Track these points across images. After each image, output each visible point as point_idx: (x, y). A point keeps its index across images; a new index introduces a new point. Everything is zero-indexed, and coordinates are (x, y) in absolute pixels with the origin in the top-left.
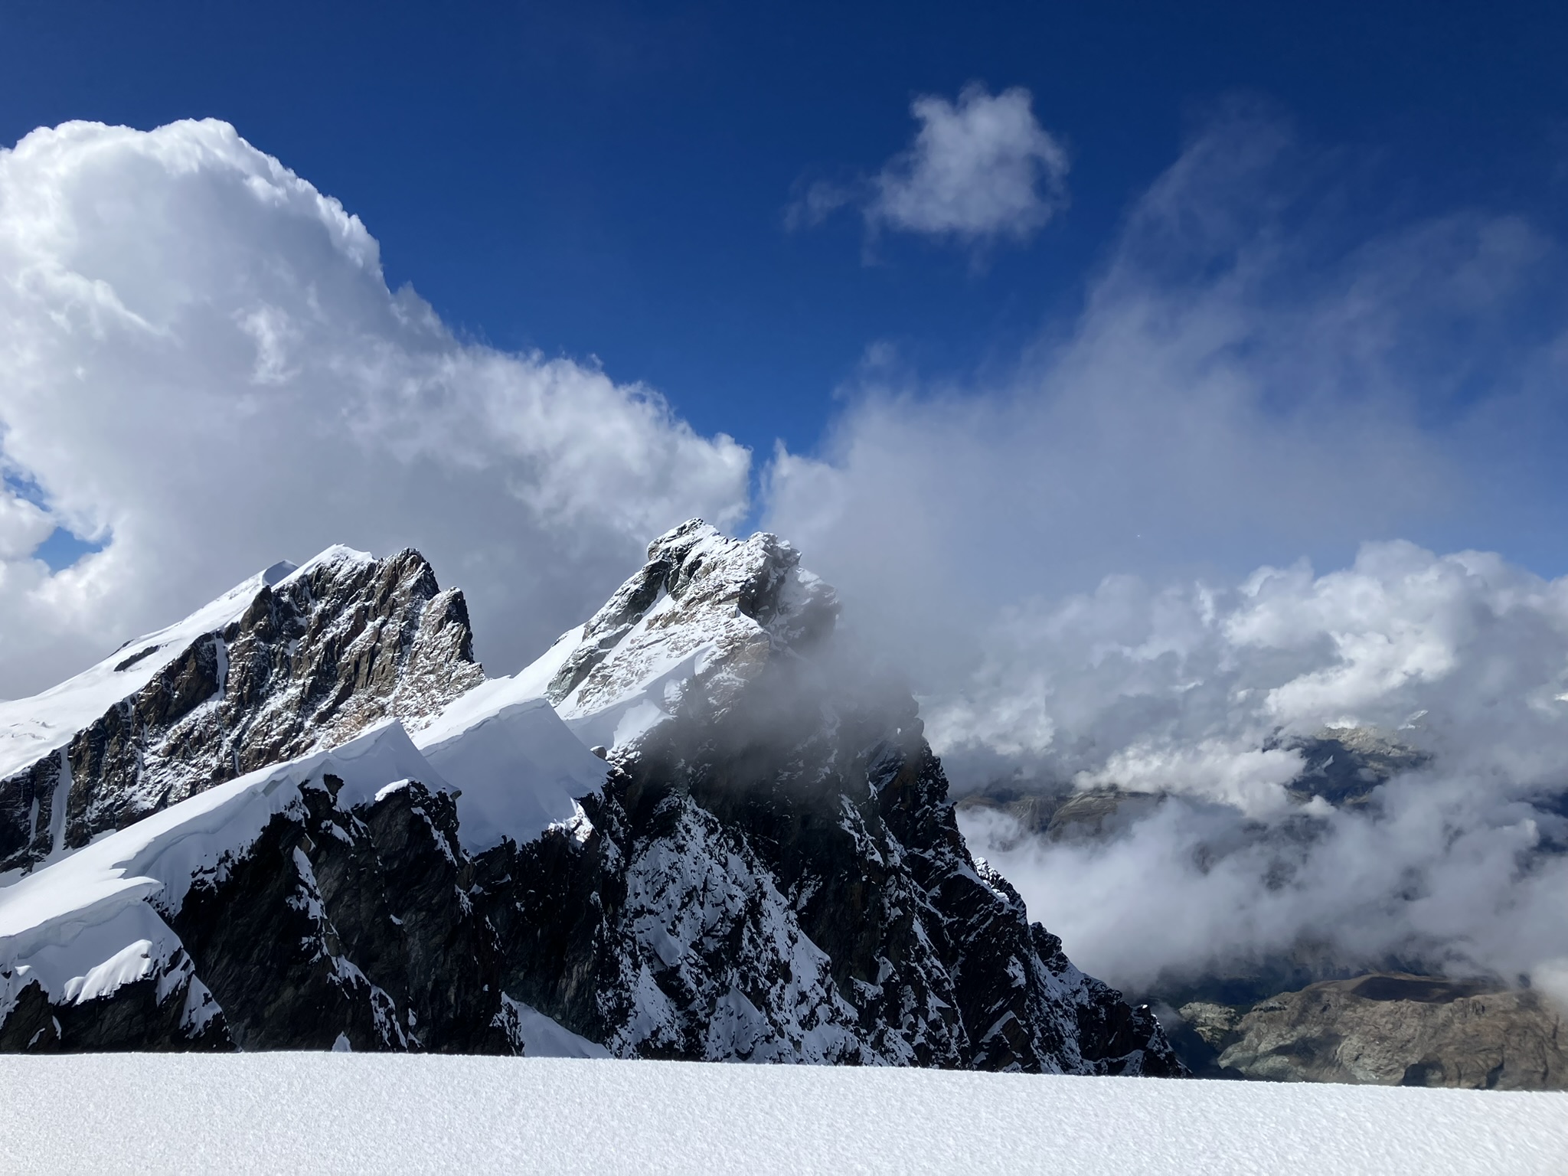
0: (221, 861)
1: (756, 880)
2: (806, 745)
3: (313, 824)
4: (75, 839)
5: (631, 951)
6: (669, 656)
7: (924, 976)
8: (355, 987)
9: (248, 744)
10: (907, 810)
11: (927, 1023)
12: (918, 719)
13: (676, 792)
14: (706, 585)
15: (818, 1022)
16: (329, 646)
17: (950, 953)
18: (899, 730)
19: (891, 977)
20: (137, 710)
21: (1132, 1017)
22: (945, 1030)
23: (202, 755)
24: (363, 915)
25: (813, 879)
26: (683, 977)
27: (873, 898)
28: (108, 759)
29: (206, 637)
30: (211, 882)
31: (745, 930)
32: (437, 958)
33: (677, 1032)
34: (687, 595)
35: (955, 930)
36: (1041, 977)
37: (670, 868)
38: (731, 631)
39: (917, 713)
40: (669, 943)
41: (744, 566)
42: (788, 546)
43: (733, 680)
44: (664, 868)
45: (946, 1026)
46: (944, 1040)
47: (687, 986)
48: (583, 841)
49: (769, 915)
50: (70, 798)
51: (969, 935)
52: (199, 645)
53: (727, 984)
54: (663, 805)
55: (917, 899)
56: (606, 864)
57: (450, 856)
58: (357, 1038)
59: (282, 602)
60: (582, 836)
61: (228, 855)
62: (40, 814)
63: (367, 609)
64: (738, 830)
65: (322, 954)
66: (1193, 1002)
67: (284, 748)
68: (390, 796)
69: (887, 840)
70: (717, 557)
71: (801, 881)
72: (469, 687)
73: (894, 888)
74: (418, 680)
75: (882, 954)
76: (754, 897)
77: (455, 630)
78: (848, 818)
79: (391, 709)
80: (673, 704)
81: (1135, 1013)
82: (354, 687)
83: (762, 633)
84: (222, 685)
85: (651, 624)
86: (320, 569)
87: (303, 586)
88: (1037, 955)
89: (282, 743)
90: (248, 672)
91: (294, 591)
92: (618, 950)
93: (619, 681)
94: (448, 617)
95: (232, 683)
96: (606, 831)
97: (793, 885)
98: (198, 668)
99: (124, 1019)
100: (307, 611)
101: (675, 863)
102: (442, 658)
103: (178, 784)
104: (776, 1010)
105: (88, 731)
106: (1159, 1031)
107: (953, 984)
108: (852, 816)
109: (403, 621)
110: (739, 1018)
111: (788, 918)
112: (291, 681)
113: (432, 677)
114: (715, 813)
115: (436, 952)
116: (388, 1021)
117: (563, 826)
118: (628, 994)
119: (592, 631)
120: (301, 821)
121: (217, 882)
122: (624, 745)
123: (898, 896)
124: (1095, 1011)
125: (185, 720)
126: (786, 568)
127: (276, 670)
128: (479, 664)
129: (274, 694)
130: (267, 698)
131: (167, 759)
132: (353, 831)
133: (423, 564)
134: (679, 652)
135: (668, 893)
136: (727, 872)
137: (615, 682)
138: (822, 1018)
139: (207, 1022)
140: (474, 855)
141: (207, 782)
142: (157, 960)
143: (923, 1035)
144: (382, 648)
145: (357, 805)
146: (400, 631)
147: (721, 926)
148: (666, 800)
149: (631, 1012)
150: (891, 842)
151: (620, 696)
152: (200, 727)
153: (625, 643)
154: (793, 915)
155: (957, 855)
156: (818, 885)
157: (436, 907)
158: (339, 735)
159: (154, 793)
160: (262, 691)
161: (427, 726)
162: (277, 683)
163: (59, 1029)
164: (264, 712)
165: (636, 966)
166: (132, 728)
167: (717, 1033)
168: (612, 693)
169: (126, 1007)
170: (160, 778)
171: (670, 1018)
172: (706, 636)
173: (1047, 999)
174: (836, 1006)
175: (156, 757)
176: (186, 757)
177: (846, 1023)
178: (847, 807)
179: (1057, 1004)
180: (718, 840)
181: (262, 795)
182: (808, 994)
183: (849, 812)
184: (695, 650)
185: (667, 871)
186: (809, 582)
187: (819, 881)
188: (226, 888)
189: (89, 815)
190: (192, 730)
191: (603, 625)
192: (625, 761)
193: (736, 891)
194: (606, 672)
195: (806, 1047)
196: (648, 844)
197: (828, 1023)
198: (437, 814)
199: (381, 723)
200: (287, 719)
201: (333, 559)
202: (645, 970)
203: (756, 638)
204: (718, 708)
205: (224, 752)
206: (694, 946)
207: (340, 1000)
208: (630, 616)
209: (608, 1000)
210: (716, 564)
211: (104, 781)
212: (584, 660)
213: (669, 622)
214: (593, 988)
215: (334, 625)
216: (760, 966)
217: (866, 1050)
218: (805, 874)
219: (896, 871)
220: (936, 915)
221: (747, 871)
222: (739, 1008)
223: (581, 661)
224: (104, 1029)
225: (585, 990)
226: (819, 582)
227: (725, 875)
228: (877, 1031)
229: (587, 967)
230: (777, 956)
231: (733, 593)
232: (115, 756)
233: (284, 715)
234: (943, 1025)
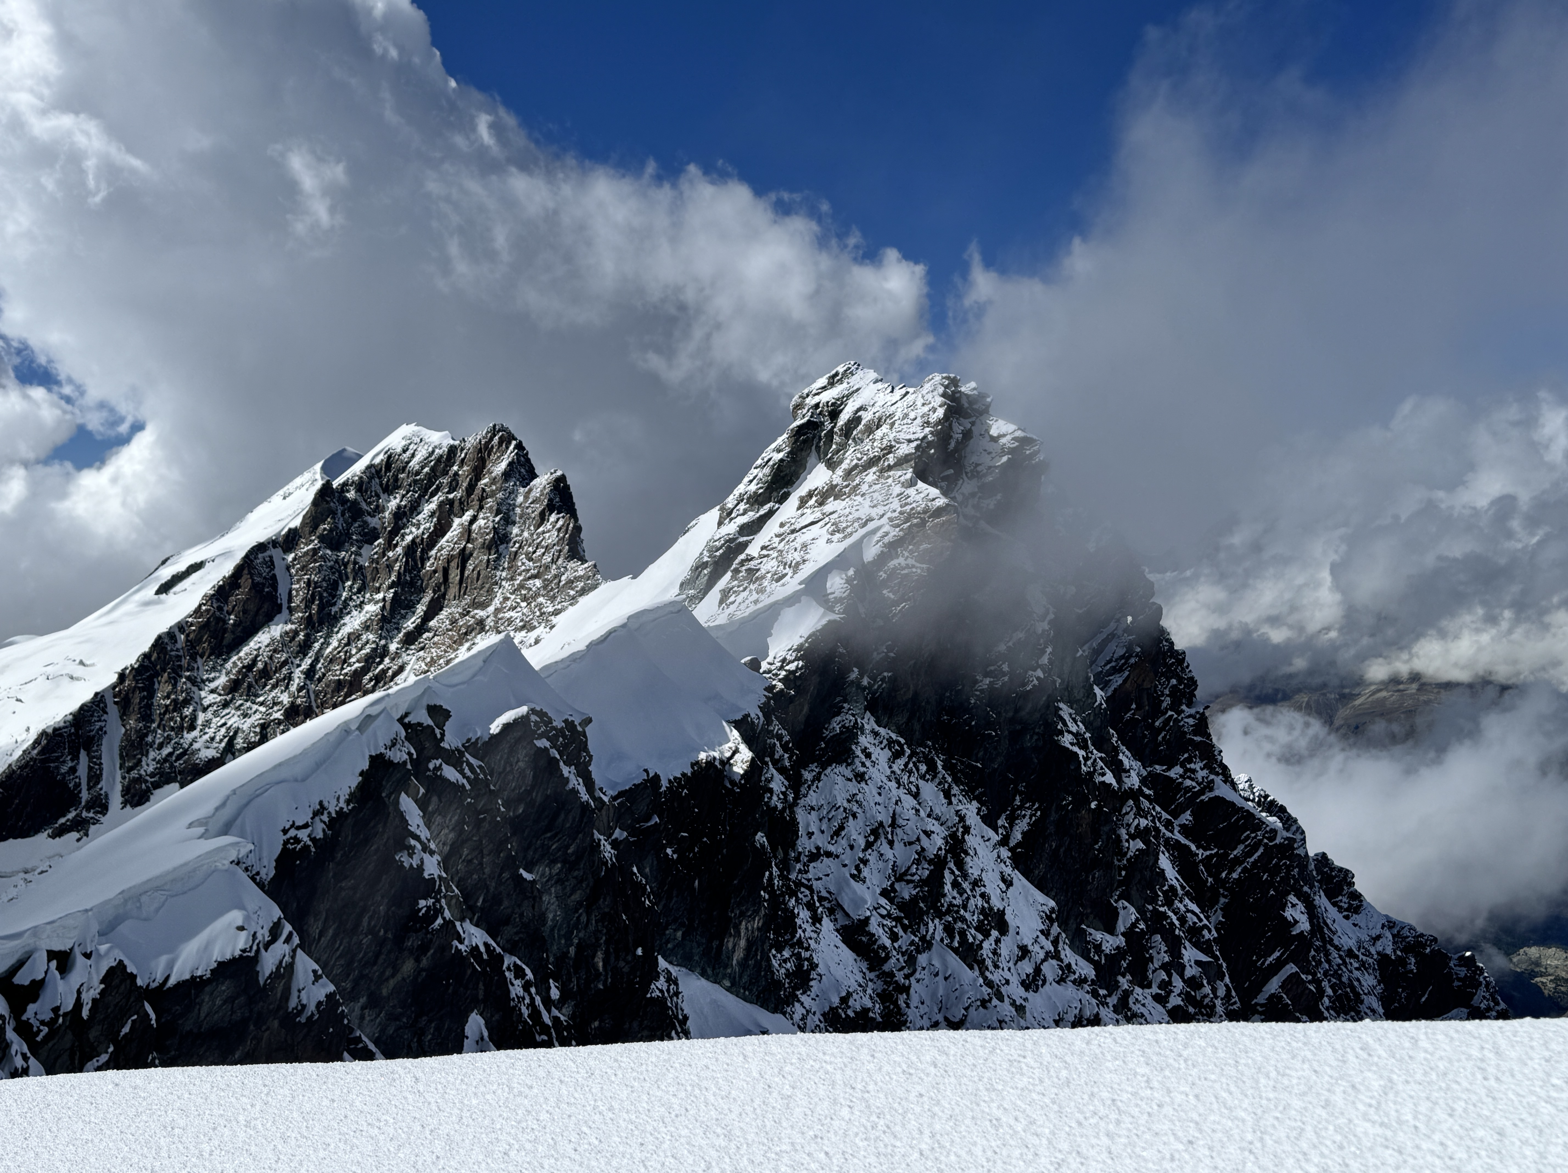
0: (316, 814)
1: (957, 812)
2: (1010, 644)
3: (419, 764)
4: (134, 796)
5: (808, 902)
6: (829, 541)
7: (1177, 923)
8: (485, 957)
9: (324, 675)
10: (1144, 719)
11: (1184, 981)
12: (1154, 603)
13: (850, 709)
14: (871, 447)
15: (1044, 982)
16: (410, 550)
17: (1209, 894)
18: (1130, 619)
19: (1134, 925)
20: (187, 641)
21: (1451, 968)
22: (1207, 989)
23: (271, 690)
24: (487, 870)
25: (1029, 808)
26: (874, 931)
27: (1106, 829)
28: (161, 699)
29: (260, 547)
30: (306, 839)
31: (947, 873)
32: (578, 918)
33: (871, 998)
34: (847, 461)
35: (1214, 866)
36: (1328, 921)
37: (849, 801)
38: (906, 504)
39: (1153, 595)
40: (855, 892)
41: (919, 421)
42: (974, 389)
43: (913, 566)
44: (841, 801)
45: (1208, 983)
46: (1207, 1000)
47: (880, 942)
48: (742, 772)
49: (976, 854)
50: (122, 748)
51: (1232, 870)
52: (252, 557)
53: (928, 938)
54: (835, 725)
55: (1162, 829)
56: (770, 798)
57: (585, 796)
58: (492, 1016)
59: (347, 500)
60: (740, 766)
61: (322, 808)
62: (90, 769)
63: (451, 502)
64: (930, 752)
65: (444, 919)
66: (1529, 946)
67: (368, 677)
68: (507, 727)
69: (1121, 757)
70: (882, 410)
71: (1014, 811)
72: (583, 592)
73: (1132, 815)
74: (521, 586)
75: (1120, 897)
76: (955, 833)
77: (560, 523)
78: (1069, 732)
79: (492, 624)
80: (839, 600)
81: (1456, 962)
82: (444, 599)
83: (947, 505)
84: (285, 606)
85: (803, 502)
86: (389, 457)
87: (371, 478)
88: (1322, 893)
89: (364, 670)
90: (315, 588)
91: (360, 486)
92: (793, 901)
93: (769, 575)
94: (551, 508)
95: (297, 602)
96: (767, 759)
97: (1004, 816)
98: (254, 586)
99: (225, 1002)
100: (379, 509)
101: (854, 795)
102: (547, 559)
103: (245, 727)
104: (991, 968)
105: (133, 668)
106: (1488, 984)
107: (1214, 932)
108: (1074, 729)
109: (496, 515)
110: (946, 979)
111: (999, 857)
112: (368, 595)
113: (538, 583)
114: (900, 733)
115: (576, 911)
116: (526, 995)
117: (716, 754)
118: (808, 954)
119: (727, 515)
120: (405, 763)
121: (313, 840)
122: (782, 654)
123: (1138, 825)
124: (1402, 962)
125: (245, 650)
126: (973, 419)
127: (349, 583)
128: (592, 563)
129: (349, 613)
130: (342, 618)
131: (228, 698)
132: (467, 771)
133: (514, 443)
134: (841, 535)
135: (849, 832)
136: (920, 804)
137: (763, 577)
138: (1050, 977)
139: (319, 1003)
140: (612, 793)
141: (280, 722)
142: (255, 933)
143: (1179, 995)
144: (474, 549)
145: (469, 740)
146: (494, 528)
147: (917, 869)
148: (839, 718)
149: (813, 975)
150: (1126, 759)
151: (771, 594)
152: (264, 658)
153: (771, 528)
154: (1005, 853)
155: (1212, 771)
156: (1034, 815)
157: (573, 858)
158: (432, 658)
159: (218, 739)
160: (334, 609)
161: (537, 642)
162: (351, 599)
163: (153, 1016)
164: (339, 635)
165: (816, 920)
166: (184, 662)
167: (920, 996)
168: (761, 591)
169: (225, 988)
170: (223, 721)
171: (861, 981)
172: (874, 513)
173: (1338, 949)
174: (1066, 961)
175: (215, 696)
176: (251, 694)
177: (1080, 982)
178: (1067, 717)
179: (1350, 953)
180: (906, 765)
181: (357, 732)
182: (1030, 948)
183: (1069, 724)
184: (862, 532)
185: (846, 804)
186: (1004, 435)
187: (1036, 810)
188: (325, 846)
189: (145, 767)
190: (254, 661)
191: (742, 507)
192: (784, 673)
193: (932, 825)
194: (751, 565)
195: (1032, 1013)
196: (820, 773)
197: (1058, 982)
198: (566, 746)
199: (485, 642)
200: (367, 642)
201: (404, 443)
202: (827, 924)
203: (939, 512)
204: (896, 603)
205: (295, 686)
206: (884, 893)
207: (469, 972)
208: (775, 494)
209: (785, 961)
210: (880, 419)
211: (159, 727)
212: (721, 551)
213: (827, 498)
214: (766, 947)
215: (413, 525)
216: (968, 916)
217: (1106, 1013)
218: (1017, 802)
219: (1134, 794)
220: (1188, 847)
221: (944, 801)
222: (946, 967)
223: (718, 554)
224: (203, 1015)
225: (757, 950)
226: (1019, 434)
227: (918, 807)
228: (1120, 992)
229: (757, 923)
230: (988, 902)
231: (907, 455)
232: (168, 697)
233: (364, 637)
234: (1205, 982)
